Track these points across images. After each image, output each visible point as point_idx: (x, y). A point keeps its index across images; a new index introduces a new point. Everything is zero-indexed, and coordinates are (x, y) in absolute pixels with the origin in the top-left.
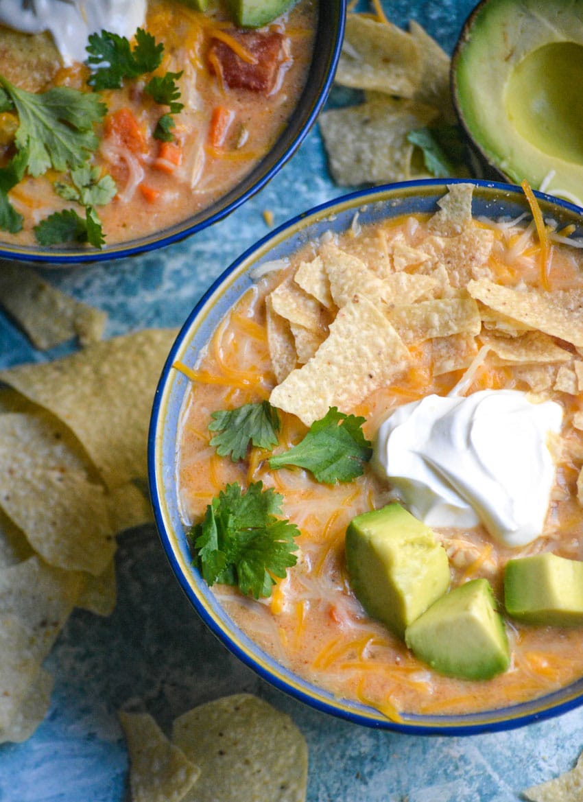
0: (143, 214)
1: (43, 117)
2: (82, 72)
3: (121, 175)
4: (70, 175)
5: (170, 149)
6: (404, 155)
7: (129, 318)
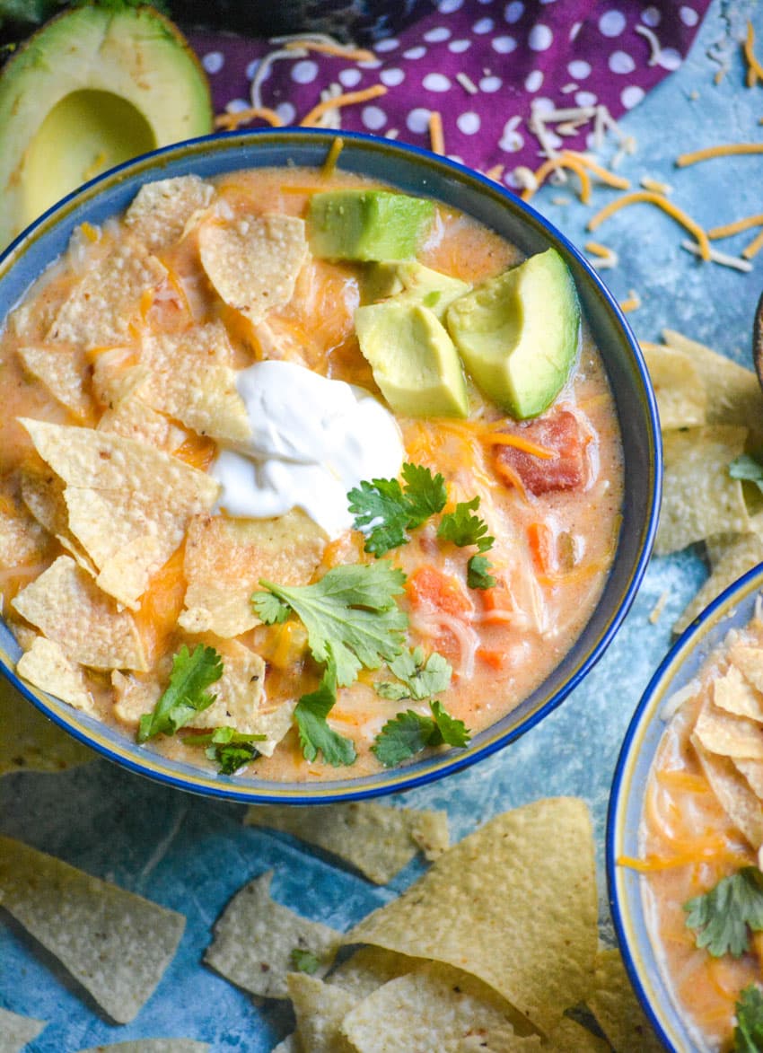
0: (494, 686)
1: (330, 611)
2: (354, 540)
3: (451, 647)
4: (389, 669)
5: (496, 594)
6: (733, 496)
7: (471, 807)
